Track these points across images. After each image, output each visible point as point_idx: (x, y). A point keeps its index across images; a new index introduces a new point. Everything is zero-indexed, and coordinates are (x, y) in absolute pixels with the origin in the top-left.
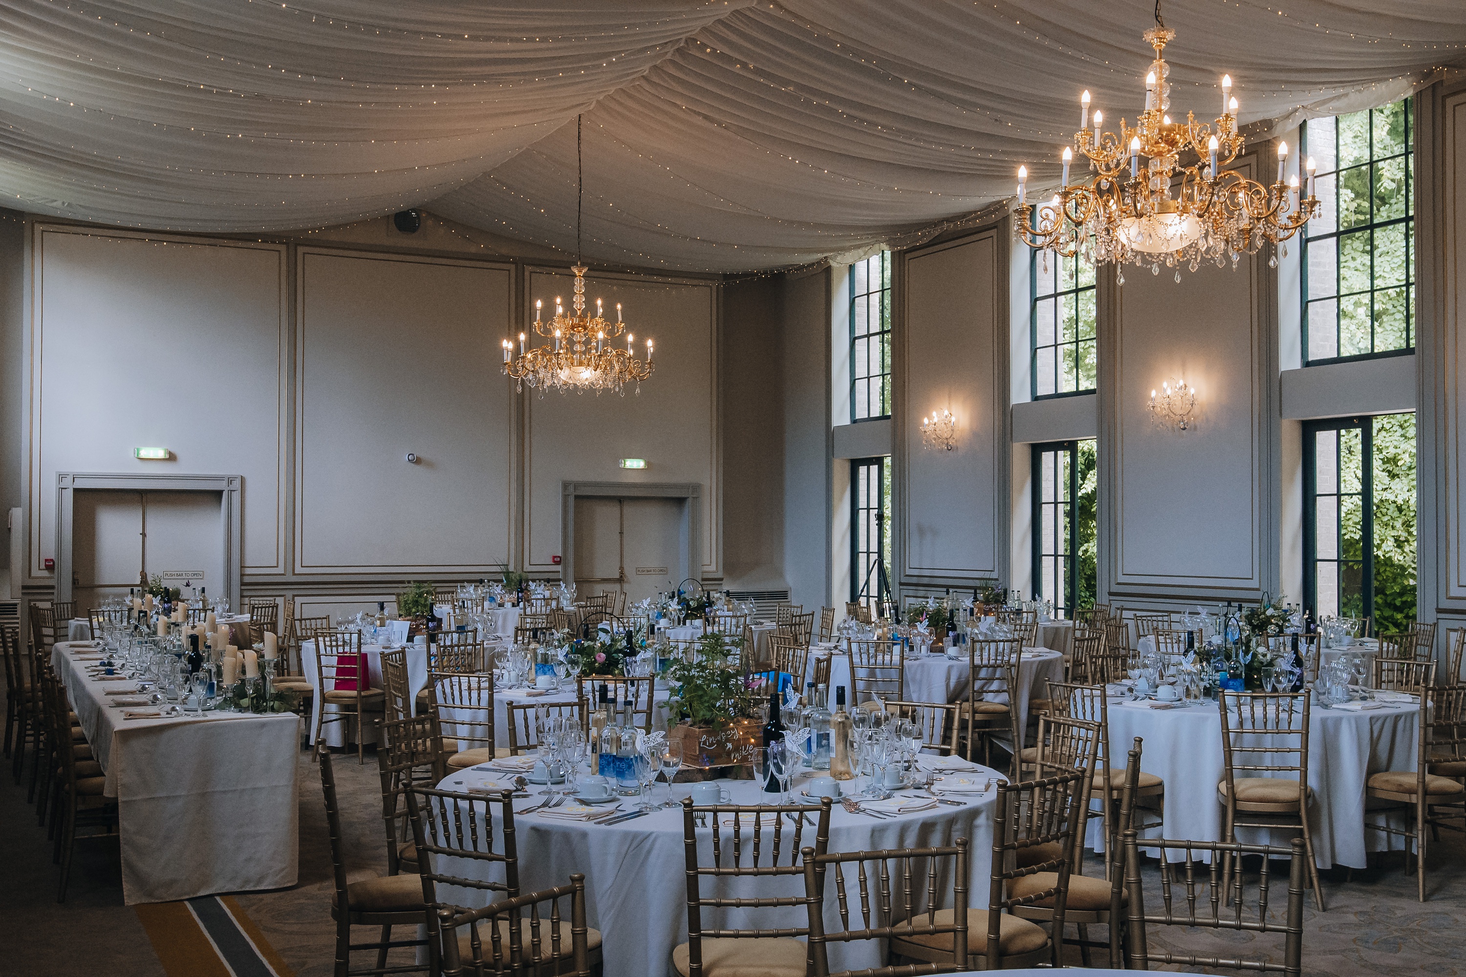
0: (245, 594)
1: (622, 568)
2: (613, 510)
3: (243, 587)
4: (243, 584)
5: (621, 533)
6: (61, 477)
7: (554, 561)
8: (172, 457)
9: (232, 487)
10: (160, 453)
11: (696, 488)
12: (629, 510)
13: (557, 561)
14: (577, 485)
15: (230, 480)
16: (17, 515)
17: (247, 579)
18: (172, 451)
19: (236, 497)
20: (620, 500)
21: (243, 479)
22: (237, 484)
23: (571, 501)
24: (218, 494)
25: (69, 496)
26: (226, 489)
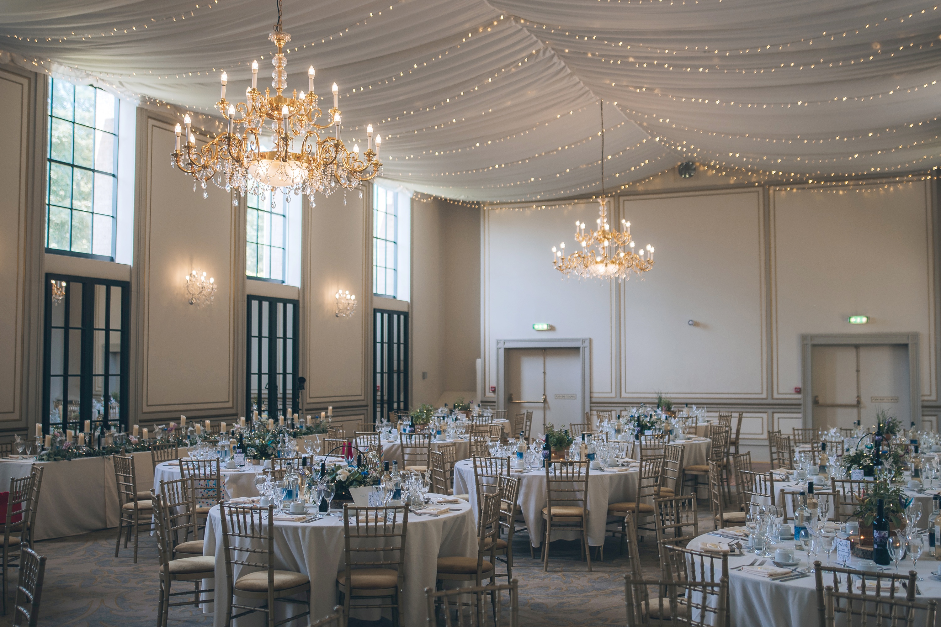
0: (593, 408)
1: (858, 397)
2: (851, 354)
3: (592, 405)
4: (591, 403)
5: (858, 371)
6: (498, 342)
7: (796, 391)
8: (552, 328)
9: (585, 345)
10: (545, 327)
11: (915, 336)
12: (864, 353)
13: (798, 391)
14: (812, 337)
15: (584, 341)
16: (479, 362)
17: (594, 400)
18: (553, 324)
19: (587, 350)
20: (857, 347)
21: (590, 340)
22: (587, 344)
23: (809, 348)
24: (578, 349)
25: (502, 352)
26: (581, 346)
